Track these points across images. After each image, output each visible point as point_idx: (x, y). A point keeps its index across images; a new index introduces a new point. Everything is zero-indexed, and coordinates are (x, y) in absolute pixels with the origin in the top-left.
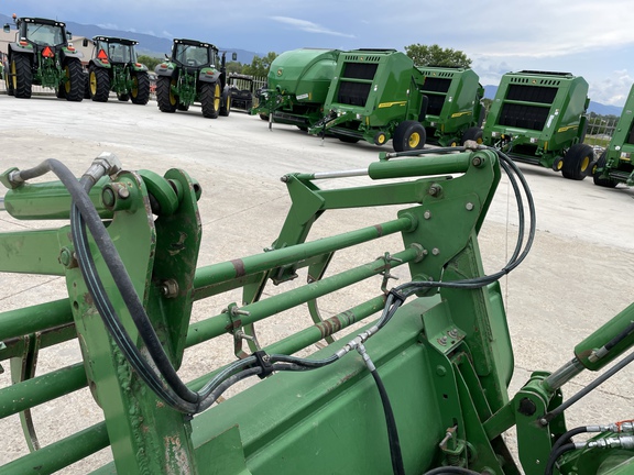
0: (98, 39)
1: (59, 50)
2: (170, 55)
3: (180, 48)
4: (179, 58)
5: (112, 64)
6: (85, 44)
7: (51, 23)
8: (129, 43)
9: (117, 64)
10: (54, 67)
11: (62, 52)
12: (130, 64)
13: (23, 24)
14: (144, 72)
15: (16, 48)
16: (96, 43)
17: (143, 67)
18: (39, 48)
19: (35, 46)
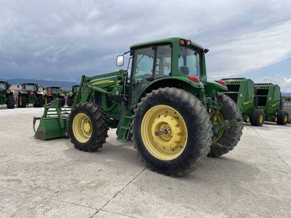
0: (48, 88)
1: (35, 92)
2: (71, 90)
3: (75, 88)
4: (74, 91)
5: (53, 95)
6: (43, 90)
7: (33, 84)
8: (58, 88)
9: (54, 95)
10: (34, 97)
11: (36, 93)
12: (58, 94)
13: (24, 85)
14: (63, 96)
15: (22, 92)
16: (47, 89)
17: (63, 95)
18: (29, 92)
19: (28, 91)
